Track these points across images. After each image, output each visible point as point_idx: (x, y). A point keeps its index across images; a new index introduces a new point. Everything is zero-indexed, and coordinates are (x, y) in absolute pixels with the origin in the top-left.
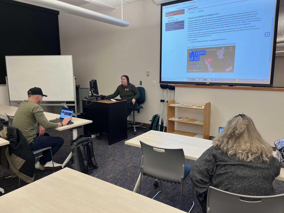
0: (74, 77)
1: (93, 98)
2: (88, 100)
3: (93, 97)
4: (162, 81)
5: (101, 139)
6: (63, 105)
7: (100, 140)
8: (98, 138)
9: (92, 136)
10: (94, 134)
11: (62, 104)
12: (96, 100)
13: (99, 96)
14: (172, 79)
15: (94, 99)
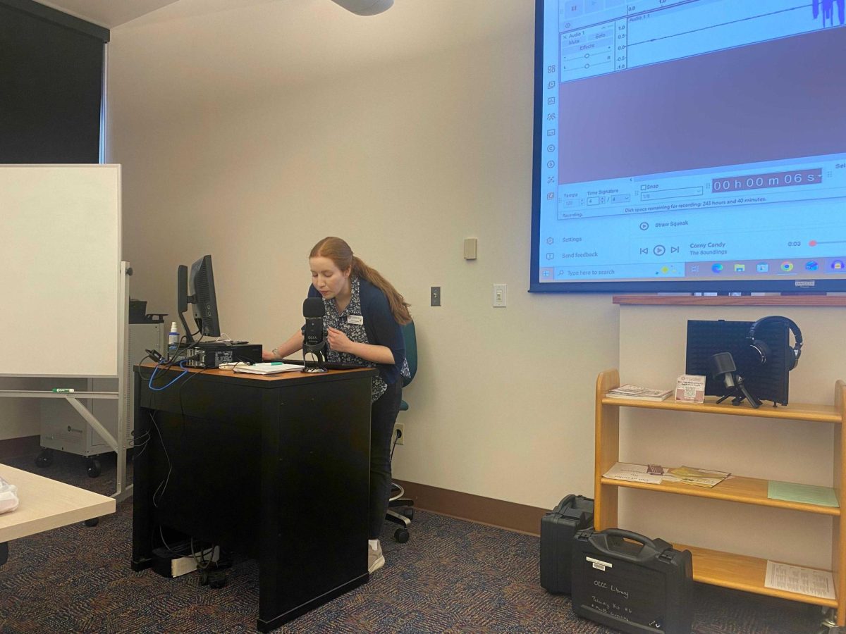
0: (124, 263)
1: (189, 354)
2: (162, 367)
3: (189, 351)
4: (541, 281)
5: (219, 585)
6: (65, 396)
7: (215, 592)
8: (205, 577)
9: (175, 562)
10: (186, 553)
11: (59, 393)
12: (206, 368)
13: (223, 347)
14: (594, 273)
15: (198, 358)
